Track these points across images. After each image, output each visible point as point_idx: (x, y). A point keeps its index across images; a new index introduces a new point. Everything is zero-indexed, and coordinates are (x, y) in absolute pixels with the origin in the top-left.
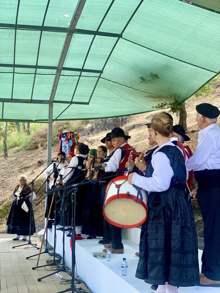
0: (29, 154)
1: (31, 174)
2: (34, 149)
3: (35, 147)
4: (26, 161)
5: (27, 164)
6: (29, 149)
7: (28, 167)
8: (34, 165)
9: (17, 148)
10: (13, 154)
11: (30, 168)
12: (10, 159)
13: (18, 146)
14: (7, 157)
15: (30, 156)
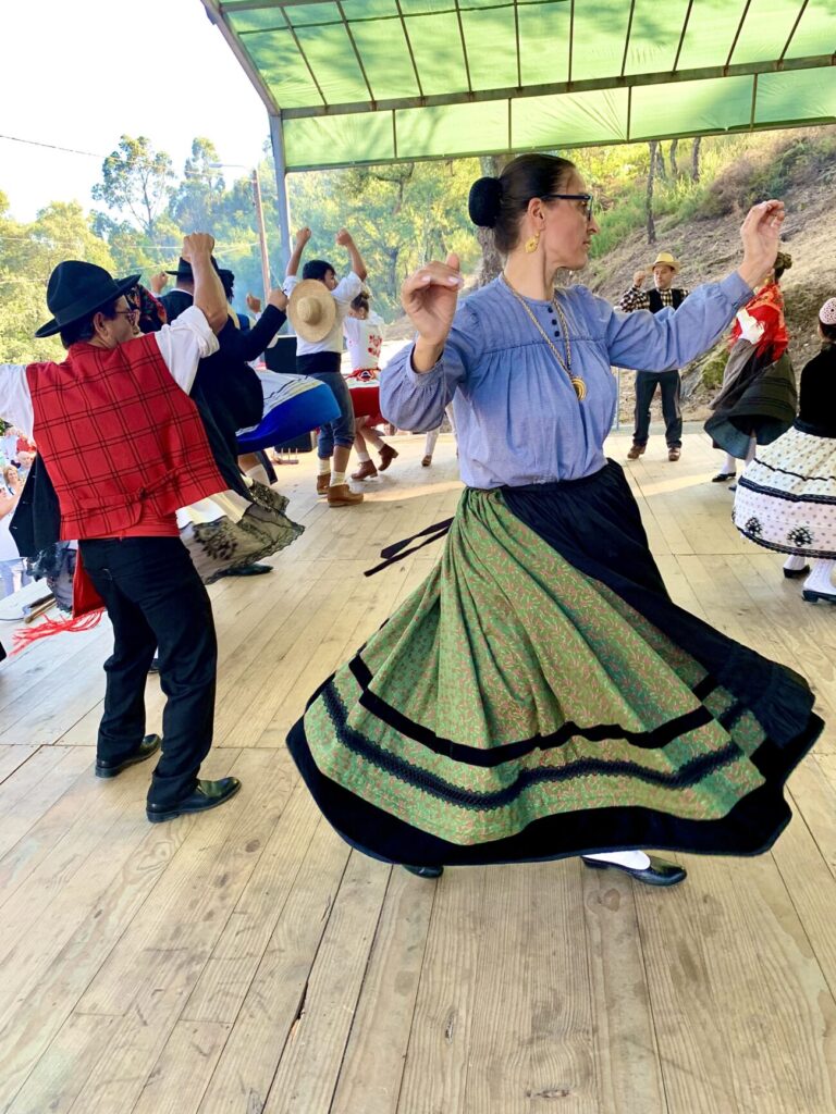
0: (712, 230)
2: (721, 216)
3: (723, 209)
4: (714, 247)
5: (720, 252)
6: (707, 218)
9: (668, 219)
11: (732, 262)
13: (667, 213)
15: (717, 233)
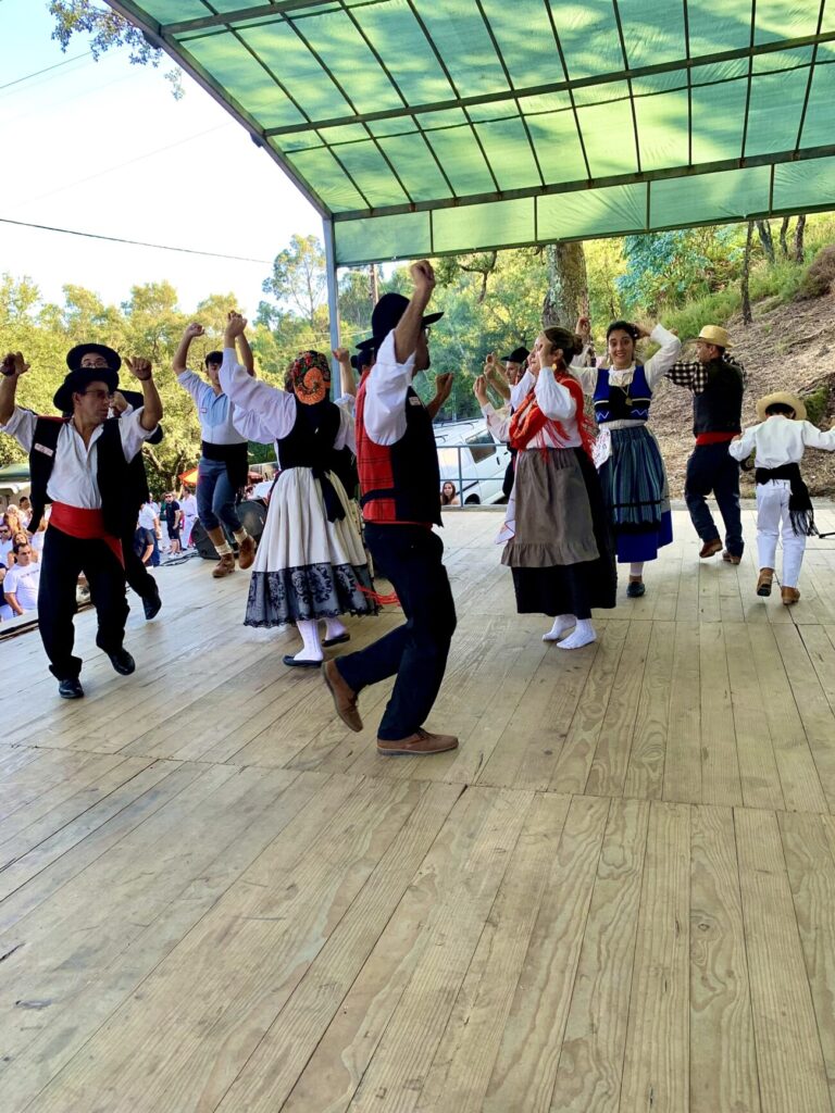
0: (806, 311)
1: (821, 355)
2: (818, 296)
3: (821, 290)
6: (805, 298)
7: (810, 340)
8: (826, 332)
9: (770, 300)
10: (763, 313)
11: (815, 342)
12: (759, 325)
13: (772, 295)
14: (751, 321)
15: (810, 313)
